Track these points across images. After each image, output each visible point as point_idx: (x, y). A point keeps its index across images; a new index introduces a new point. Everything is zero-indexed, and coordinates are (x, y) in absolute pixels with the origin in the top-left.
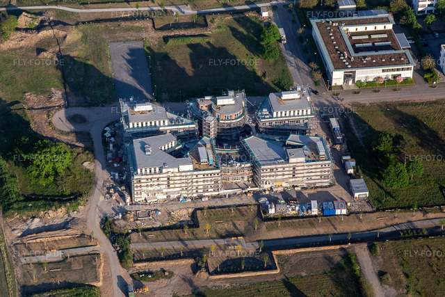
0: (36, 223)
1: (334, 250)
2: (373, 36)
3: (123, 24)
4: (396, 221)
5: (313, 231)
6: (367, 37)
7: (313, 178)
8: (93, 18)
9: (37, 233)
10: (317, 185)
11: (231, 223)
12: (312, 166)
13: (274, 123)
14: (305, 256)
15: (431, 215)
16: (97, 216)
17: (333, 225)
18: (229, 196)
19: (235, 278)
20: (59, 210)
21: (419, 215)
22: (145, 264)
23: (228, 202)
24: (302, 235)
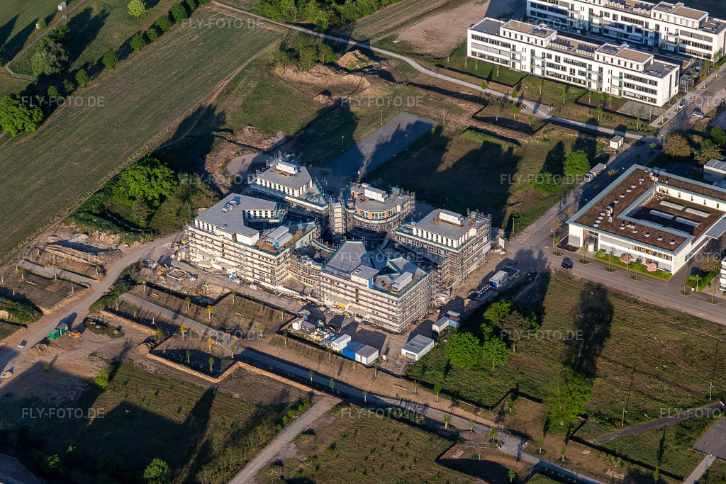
0: (81, 238)
1: (300, 390)
2: (688, 210)
3: (449, 99)
4: (412, 398)
5: (313, 366)
6: (680, 208)
7: (380, 314)
8: (430, 83)
9: (63, 246)
10: (385, 326)
11: (249, 321)
12: (377, 295)
13: (410, 242)
14: (265, 382)
15: (458, 411)
16: (139, 257)
17: (341, 370)
18: (283, 296)
19: (168, 366)
20: (113, 236)
21: (446, 404)
22: (111, 315)
23: (273, 301)
24: (299, 364)
